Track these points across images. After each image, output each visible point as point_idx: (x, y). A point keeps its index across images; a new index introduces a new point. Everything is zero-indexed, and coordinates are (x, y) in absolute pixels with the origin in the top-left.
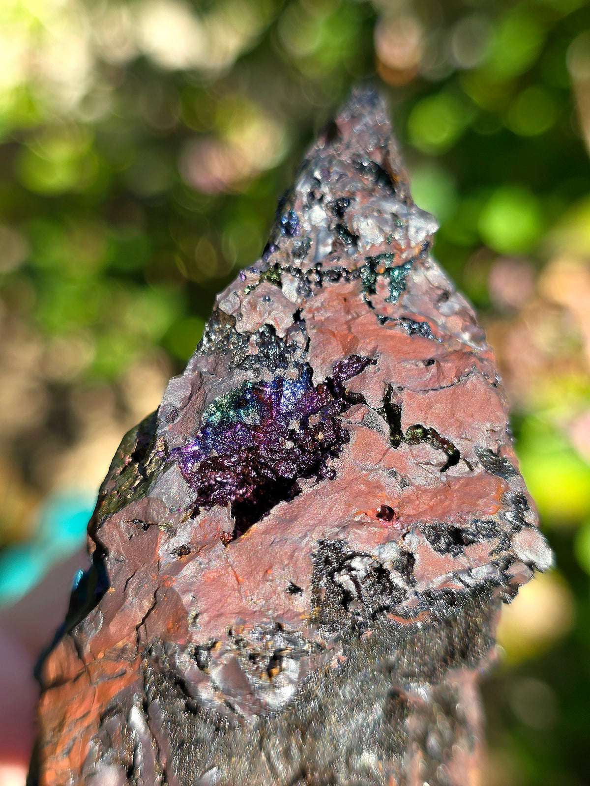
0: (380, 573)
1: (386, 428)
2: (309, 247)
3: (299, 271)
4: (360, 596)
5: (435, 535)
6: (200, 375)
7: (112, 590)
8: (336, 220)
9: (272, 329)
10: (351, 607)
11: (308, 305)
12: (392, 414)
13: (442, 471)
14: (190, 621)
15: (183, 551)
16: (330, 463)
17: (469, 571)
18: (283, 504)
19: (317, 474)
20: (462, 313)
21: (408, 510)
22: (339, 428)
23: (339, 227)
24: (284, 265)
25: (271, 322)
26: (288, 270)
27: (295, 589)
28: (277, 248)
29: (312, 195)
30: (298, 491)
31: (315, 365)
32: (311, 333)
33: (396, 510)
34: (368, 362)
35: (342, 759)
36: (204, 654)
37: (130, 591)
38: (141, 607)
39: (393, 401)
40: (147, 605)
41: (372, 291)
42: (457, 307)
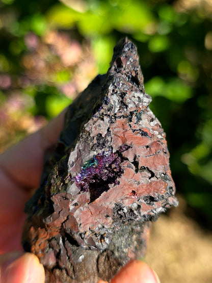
0: (131, 211)
1: (134, 167)
2: (112, 108)
3: (109, 115)
4: (125, 216)
5: (146, 199)
6: (80, 150)
7: (55, 213)
8: (121, 99)
9: (101, 135)
10: (122, 218)
11: (111, 127)
12: (136, 163)
13: (149, 179)
14: (79, 225)
15: (76, 204)
16: (118, 179)
17: (155, 210)
18: (105, 192)
19: (114, 182)
20: (157, 125)
21: (140, 192)
22: (121, 168)
23: (122, 102)
24: (105, 113)
25: (101, 133)
26: (106, 115)
27: (107, 216)
28: (102, 108)
29: (113, 91)
30: (109, 188)
31: (114, 146)
32: (113, 136)
33: (136, 192)
34: (129, 147)
35: (116, 249)
36: (83, 236)
37: (61, 214)
38: (64, 219)
39: (136, 160)
40: (66, 218)
41: (131, 121)
42: (156, 123)
